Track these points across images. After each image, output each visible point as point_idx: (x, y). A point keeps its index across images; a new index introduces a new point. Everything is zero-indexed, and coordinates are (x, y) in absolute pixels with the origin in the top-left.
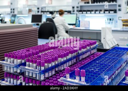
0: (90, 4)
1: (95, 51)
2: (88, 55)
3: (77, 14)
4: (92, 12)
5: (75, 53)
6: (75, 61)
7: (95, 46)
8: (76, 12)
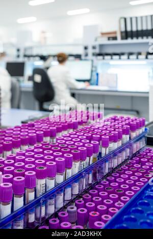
0: (119, 41)
1: (142, 145)
2: (124, 158)
3: (92, 61)
4: (122, 57)
5: (92, 158)
6: (90, 182)
7: (143, 132)
8: (90, 57)
